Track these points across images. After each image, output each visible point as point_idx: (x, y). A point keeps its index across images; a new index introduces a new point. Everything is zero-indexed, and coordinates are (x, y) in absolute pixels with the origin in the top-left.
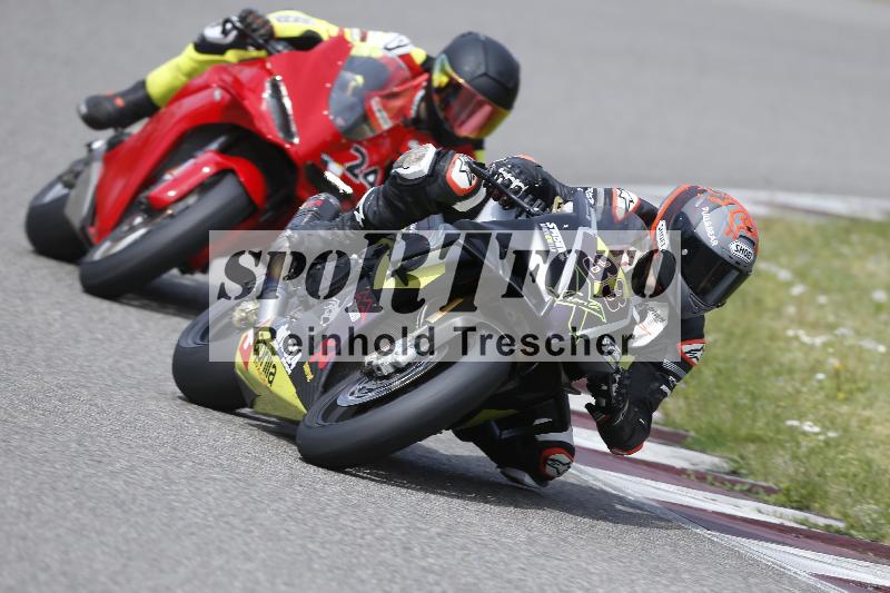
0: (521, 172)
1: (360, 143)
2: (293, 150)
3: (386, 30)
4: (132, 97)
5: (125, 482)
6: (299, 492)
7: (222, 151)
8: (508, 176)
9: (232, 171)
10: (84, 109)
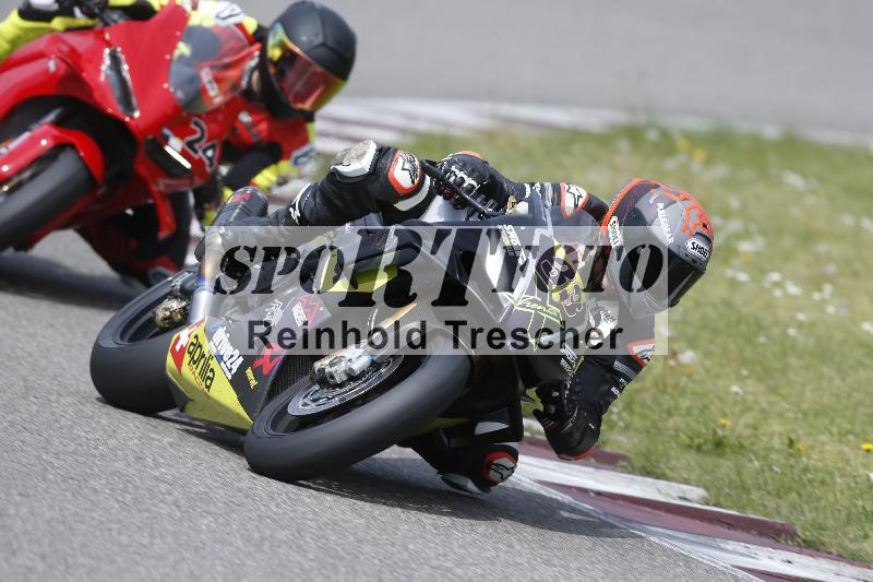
0: (473, 171)
1: (200, 117)
2: (133, 124)
7: (57, 124)
8: (461, 174)
9: (72, 146)
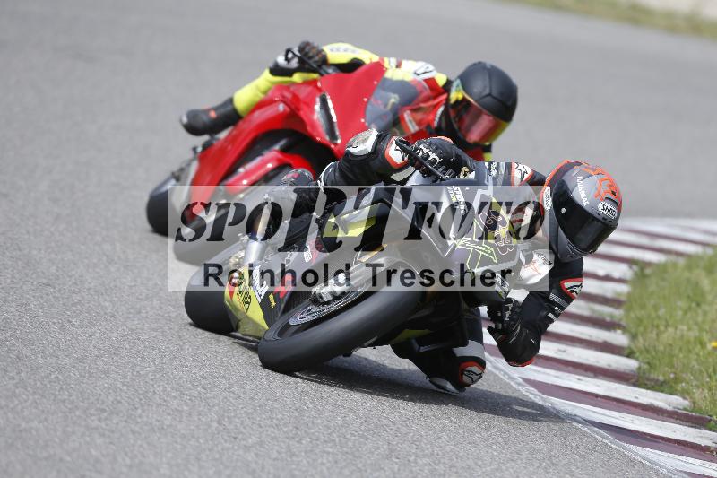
2: (336, 149)
3: (416, 60)
4: (223, 111)
5: (256, 454)
6: (397, 463)
9: (289, 165)
10: (185, 120)
